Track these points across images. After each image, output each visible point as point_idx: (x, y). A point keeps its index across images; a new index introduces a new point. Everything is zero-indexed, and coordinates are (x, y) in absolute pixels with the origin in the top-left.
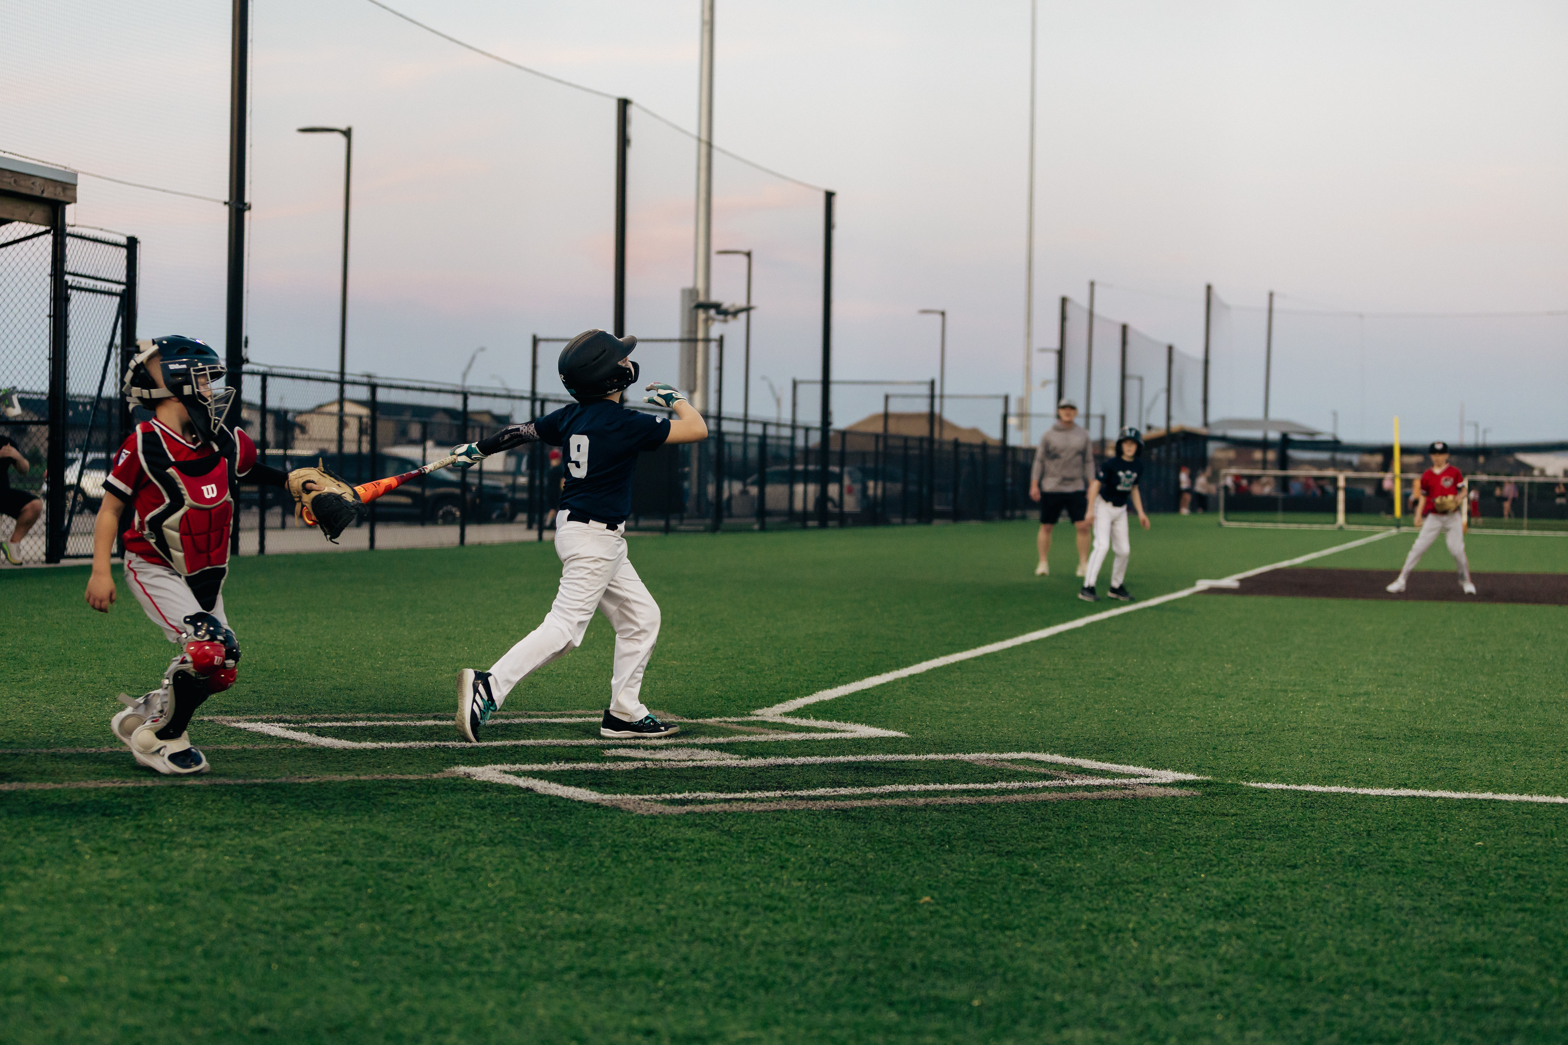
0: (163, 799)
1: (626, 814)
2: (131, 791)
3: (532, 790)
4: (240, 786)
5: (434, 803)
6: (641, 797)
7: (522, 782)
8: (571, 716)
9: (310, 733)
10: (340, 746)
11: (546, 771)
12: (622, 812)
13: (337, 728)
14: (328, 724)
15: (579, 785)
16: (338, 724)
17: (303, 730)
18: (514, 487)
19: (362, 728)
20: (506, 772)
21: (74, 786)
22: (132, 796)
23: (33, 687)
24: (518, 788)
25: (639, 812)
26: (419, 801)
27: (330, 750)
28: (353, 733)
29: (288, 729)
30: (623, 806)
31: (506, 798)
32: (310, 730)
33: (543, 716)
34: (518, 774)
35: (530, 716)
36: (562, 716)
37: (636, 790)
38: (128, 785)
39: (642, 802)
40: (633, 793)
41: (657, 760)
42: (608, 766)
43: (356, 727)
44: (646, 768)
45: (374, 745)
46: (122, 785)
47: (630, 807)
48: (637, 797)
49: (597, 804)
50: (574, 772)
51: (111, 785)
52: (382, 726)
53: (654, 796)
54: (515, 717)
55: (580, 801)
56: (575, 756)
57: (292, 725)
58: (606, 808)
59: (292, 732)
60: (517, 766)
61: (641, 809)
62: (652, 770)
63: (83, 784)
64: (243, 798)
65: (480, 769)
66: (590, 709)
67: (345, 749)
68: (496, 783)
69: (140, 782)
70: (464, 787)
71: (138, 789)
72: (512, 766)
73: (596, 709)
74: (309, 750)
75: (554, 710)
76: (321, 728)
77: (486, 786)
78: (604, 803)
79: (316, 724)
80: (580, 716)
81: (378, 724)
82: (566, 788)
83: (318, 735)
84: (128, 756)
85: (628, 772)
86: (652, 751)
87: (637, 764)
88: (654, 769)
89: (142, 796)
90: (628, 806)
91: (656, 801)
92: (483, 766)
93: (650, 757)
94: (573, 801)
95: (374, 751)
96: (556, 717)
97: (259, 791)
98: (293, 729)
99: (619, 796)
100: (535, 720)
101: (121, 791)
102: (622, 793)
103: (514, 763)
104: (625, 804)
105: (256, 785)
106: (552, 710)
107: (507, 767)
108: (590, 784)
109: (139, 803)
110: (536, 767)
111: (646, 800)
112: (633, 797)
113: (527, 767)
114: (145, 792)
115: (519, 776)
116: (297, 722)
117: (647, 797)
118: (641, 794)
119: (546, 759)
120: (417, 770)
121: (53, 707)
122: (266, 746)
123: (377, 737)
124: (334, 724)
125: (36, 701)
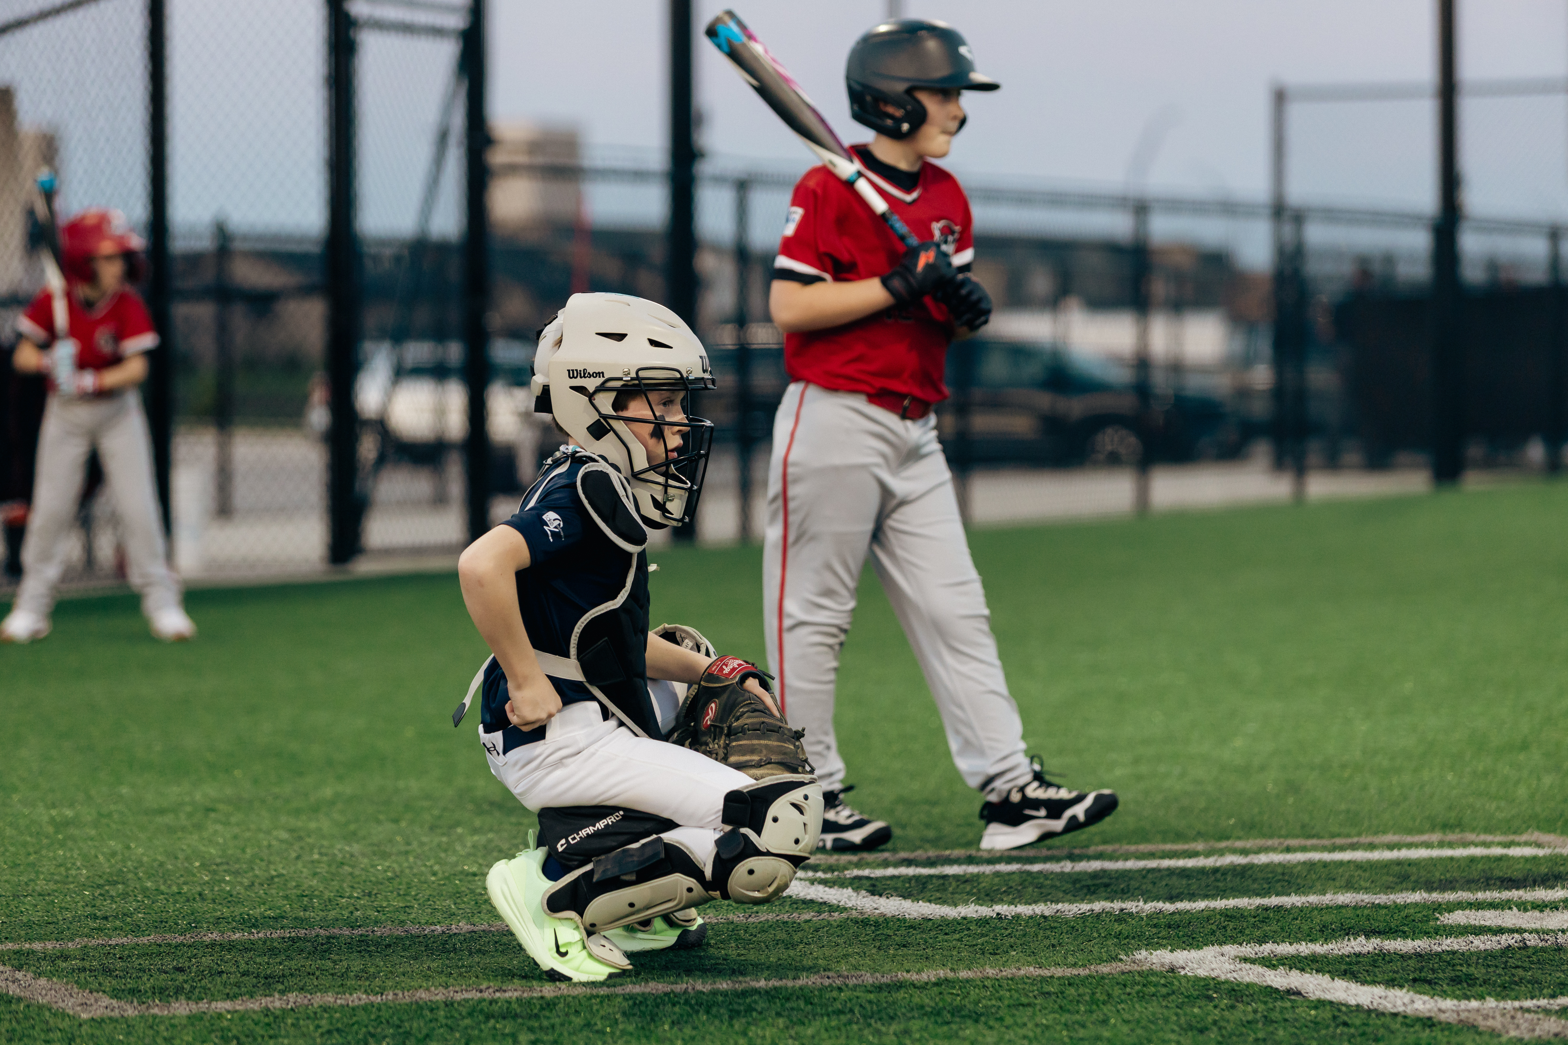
0: (578, 1021)
1: (1486, 1038)
2: (515, 1006)
3: (1298, 993)
4: (725, 994)
5: (1105, 1022)
6: (1517, 1004)
7: (1279, 979)
8: (1372, 847)
9: (856, 889)
10: (915, 915)
11: (1325, 956)
12: (1480, 1034)
13: (909, 879)
14: (891, 871)
15: (1391, 983)
16: (911, 871)
17: (841, 883)
18: (1243, 393)
19: (956, 877)
20: (1245, 960)
21: (405, 998)
22: (516, 1016)
23: (315, 809)
24: (1271, 992)
25: (1513, 1033)
26: (1078, 1017)
27: (900, 922)
28: (942, 888)
29: (812, 882)
30: (1481, 1022)
31: (1244, 1011)
32: (857, 883)
33: (1314, 848)
34: (1270, 963)
35: (1288, 850)
36: (1353, 847)
37: (1504, 991)
38: (507, 995)
39: (1519, 1015)
40: (1500, 997)
41: (1547, 932)
42: (1449, 944)
43: (945, 877)
44: (1526, 947)
45: (985, 911)
46: (498, 994)
47: (1496, 1023)
48: (1509, 1004)
49: (1430, 1018)
50: (1380, 958)
51: (474, 995)
52: (997, 874)
53: (1543, 1002)
54: (1259, 851)
55: (1395, 1015)
56: (1382, 926)
57: (820, 874)
58: (1447, 1027)
59: (821, 888)
60: (1267, 948)
61: (1518, 1027)
62: (1536, 950)
63: (423, 995)
64: (731, 1018)
65: (1193, 955)
66: (1410, 831)
67: (928, 920)
68: (1227, 982)
69: (531, 989)
70: (1164, 991)
71: (529, 1002)
72: (1257, 948)
73: (1421, 832)
74: (856, 922)
75: (1339, 835)
76: (877, 879)
77: (1206, 987)
78: (1443, 1017)
79: (866, 872)
80: (1391, 847)
81: (988, 869)
82: (1366, 989)
83: (873, 894)
84: (505, 939)
85: (1488, 955)
86: (1537, 913)
87: (1506, 940)
88: (1543, 950)
89: (537, 1016)
90: (1490, 1023)
91: (1547, 1012)
92: (1199, 947)
93: (1537, 925)
94: (1380, 1014)
95: (983, 922)
96: (1342, 848)
97: (761, 1005)
98: (824, 882)
99: (1474, 1004)
100: (1300, 857)
101: (495, 1007)
102: (1481, 997)
103: (1261, 941)
104: (1486, 1017)
105: (756, 991)
106: (1333, 836)
107: (1248, 950)
108: (1415, 980)
109: (531, 1030)
110: (1305, 949)
111: (1528, 1010)
112: (1502, 1004)
113: (1285, 949)
114: (542, 1009)
115: (1274, 967)
116: (831, 869)
117: (1528, 1003)
118: (1516, 998)
119: (1326, 932)
120: (1071, 959)
121: (356, 848)
122: (770, 917)
123: (989, 896)
124: (903, 871)
125: (323, 837)
